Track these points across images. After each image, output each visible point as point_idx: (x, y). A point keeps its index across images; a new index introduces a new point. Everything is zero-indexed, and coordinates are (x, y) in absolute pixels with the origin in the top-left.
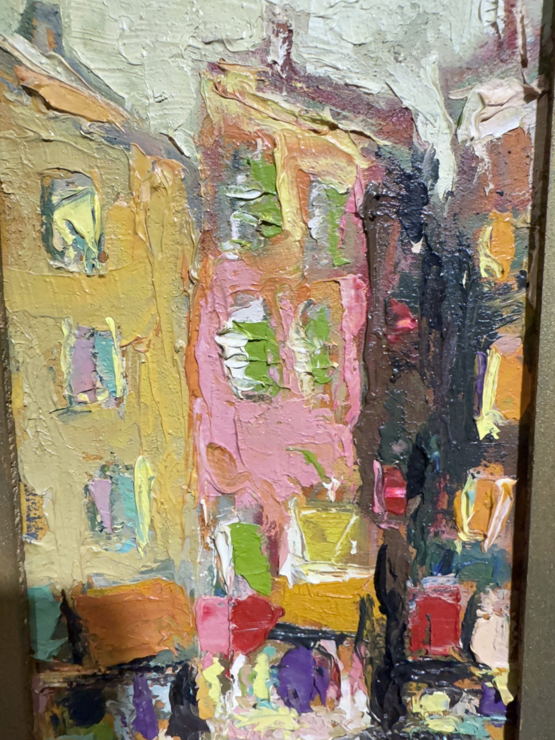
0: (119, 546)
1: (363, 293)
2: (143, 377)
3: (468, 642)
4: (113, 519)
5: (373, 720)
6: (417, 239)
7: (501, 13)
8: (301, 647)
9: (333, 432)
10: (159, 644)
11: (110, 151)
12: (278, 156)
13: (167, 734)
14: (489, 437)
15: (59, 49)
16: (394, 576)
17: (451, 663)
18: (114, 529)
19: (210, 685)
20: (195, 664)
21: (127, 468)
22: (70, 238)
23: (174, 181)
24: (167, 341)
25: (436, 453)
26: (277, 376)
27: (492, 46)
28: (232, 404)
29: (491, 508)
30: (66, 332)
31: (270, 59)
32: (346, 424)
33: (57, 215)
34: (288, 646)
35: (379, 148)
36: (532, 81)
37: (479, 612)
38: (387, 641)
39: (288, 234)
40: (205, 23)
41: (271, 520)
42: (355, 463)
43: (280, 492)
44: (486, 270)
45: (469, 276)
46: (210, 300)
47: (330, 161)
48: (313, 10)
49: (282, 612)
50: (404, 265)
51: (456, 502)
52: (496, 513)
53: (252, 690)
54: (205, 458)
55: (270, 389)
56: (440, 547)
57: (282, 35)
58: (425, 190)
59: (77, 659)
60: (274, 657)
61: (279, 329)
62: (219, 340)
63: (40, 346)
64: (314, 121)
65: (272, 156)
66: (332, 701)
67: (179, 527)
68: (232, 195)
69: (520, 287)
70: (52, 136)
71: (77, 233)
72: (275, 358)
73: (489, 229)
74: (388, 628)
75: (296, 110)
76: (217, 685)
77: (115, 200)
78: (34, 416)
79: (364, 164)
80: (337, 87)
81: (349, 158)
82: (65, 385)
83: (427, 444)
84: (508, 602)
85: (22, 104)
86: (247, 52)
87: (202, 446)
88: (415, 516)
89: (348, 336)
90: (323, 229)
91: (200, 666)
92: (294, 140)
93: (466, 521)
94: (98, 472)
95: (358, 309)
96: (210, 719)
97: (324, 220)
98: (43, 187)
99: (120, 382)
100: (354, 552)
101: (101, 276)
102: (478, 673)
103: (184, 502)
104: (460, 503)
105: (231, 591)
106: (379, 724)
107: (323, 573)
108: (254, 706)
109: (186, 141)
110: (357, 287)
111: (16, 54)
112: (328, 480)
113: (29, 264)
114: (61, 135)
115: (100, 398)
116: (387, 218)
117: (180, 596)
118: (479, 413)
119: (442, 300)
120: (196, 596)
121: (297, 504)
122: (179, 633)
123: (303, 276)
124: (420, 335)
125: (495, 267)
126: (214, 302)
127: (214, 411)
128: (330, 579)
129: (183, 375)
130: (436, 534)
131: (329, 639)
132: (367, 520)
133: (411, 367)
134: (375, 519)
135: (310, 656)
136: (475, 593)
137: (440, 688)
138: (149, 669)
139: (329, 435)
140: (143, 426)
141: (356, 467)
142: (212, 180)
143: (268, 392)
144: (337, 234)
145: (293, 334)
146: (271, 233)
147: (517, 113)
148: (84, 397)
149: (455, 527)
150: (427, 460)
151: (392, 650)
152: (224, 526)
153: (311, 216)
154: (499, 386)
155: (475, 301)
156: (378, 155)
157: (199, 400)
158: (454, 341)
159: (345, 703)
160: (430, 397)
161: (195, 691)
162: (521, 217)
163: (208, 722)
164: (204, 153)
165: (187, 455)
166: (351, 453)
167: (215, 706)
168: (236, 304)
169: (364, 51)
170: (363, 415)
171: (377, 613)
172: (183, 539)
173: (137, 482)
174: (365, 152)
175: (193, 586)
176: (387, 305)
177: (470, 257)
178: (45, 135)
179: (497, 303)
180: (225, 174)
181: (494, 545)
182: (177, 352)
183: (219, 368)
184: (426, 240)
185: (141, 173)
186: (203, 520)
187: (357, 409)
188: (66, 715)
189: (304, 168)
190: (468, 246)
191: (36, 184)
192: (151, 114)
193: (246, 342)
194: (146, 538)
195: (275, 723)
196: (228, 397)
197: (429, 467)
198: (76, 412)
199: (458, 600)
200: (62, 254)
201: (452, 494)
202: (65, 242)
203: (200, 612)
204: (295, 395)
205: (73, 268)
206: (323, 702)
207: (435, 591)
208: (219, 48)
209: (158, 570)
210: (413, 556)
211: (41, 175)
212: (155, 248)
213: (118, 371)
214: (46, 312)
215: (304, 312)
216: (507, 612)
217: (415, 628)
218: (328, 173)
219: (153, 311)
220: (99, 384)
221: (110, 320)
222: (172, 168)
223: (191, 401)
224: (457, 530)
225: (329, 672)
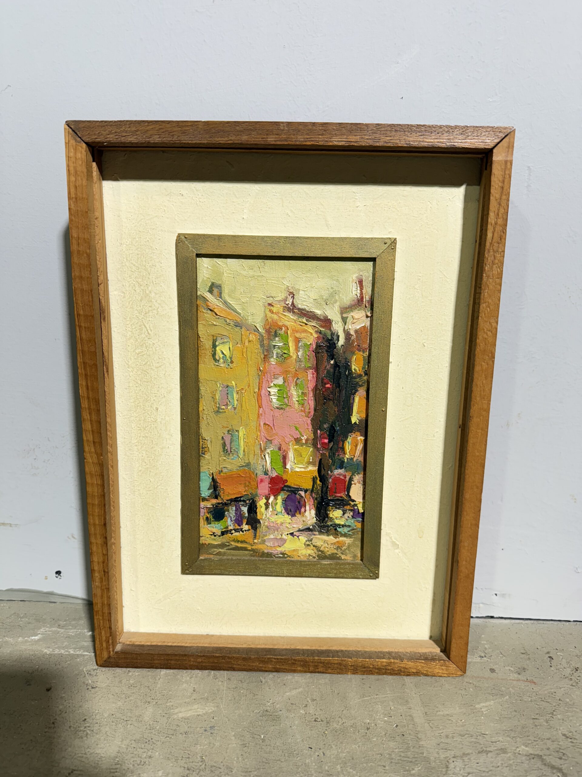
0: (232, 457)
1: (315, 376)
2: (243, 401)
3: (349, 492)
4: (231, 448)
5: (317, 520)
6: (332, 360)
7: (359, 291)
8: (293, 493)
9: (305, 420)
10: (244, 492)
11: (236, 329)
12: (289, 332)
13: (246, 524)
14: (355, 423)
15: (221, 297)
16: (324, 470)
17: (343, 500)
18: (231, 452)
19: (262, 507)
20: (257, 499)
21: (237, 431)
22: (221, 356)
23: (256, 339)
24: (252, 389)
25: (338, 428)
26: (287, 402)
27: (356, 301)
28: (272, 410)
29: (356, 446)
30: (219, 386)
31: (287, 303)
32: (309, 417)
33: (217, 348)
34: (288, 493)
35: (321, 330)
36: (368, 312)
37: (352, 482)
38: (322, 492)
39: (291, 357)
40: (267, 291)
41: (284, 449)
42: (312, 431)
43: (287, 440)
44: (355, 370)
45: (348, 371)
46: (266, 377)
47: (305, 334)
48: (301, 288)
49: (286, 481)
50: (328, 367)
51: (345, 445)
52: (358, 449)
53: (276, 508)
54: (263, 428)
55: (285, 406)
56: (340, 460)
57: (291, 296)
58: (335, 344)
59: (216, 497)
60: (283, 497)
61: (288, 386)
62: (269, 389)
63: (210, 390)
64: (300, 322)
65: (287, 332)
66: (303, 513)
67: (253, 451)
68: (274, 344)
69: (365, 375)
70: (218, 324)
71: (224, 354)
72: (287, 396)
73: (355, 357)
74: (322, 487)
75: (295, 319)
76: (264, 506)
77: (237, 344)
78: (206, 413)
79: (316, 336)
80: (308, 312)
81: (311, 334)
82: (217, 403)
83: (335, 425)
84: (362, 479)
85: (208, 313)
86: (280, 300)
87: (262, 424)
88: (331, 449)
89: (310, 389)
90: (303, 356)
91: (258, 500)
92: (294, 328)
93: (348, 451)
94: (227, 432)
95: (313, 381)
96: (261, 519)
97: (303, 353)
98: (213, 340)
99: (236, 402)
100: (311, 461)
101: (231, 368)
102: (352, 503)
103: (255, 443)
104: (346, 445)
105: (270, 473)
106: (319, 521)
107: (301, 468)
108: (276, 515)
109: (260, 327)
110: (313, 374)
111: (207, 298)
112: (303, 436)
113: (208, 364)
114: (221, 324)
115: (229, 408)
116: (323, 352)
117: (252, 475)
118: (352, 415)
119: (340, 378)
120: (258, 475)
121: (292, 444)
122: (251, 488)
123: (296, 370)
124: (333, 390)
125: (357, 368)
126: (267, 377)
127: (266, 413)
128: (303, 470)
129: (256, 400)
130: (338, 455)
131: (302, 491)
132: (315, 450)
133: (330, 400)
134: (318, 450)
135: (295, 497)
136: (351, 476)
137: (339, 509)
138: (241, 501)
139: (304, 421)
140: (242, 417)
141: (312, 432)
142: (268, 339)
143: (284, 407)
144: (307, 357)
145: (292, 388)
146: (286, 356)
147: (364, 322)
148: (223, 407)
149: (345, 453)
150: (335, 430)
151: (323, 495)
152: (268, 451)
153: (299, 351)
154: (358, 406)
155: (351, 379)
156: (320, 333)
157: (261, 409)
158: (344, 392)
159: (307, 513)
160: (336, 410)
161: (256, 508)
162: (365, 354)
163: (260, 520)
164: (266, 331)
165: (257, 427)
166: (310, 427)
167: (263, 514)
168: (274, 378)
169: (316, 301)
170: (314, 415)
171: (318, 482)
172: (254, 455)
173: (240, 436)
174: (316, 332)
175: (257, 472)
176: (323, 379)
177: (349, 365)
178: (215, 323)
179: (358, 380)
180: (272, 338)
181: (357, 459)
182: (255, 393)
183: (268, 399)
184: (335, 360)
185: (246, 336)
186: (261, 449)
187: (312, 413)
188: (211, 517)
189: (297, 336)
190: (348, 362)
191: (211, 338)
192: (249, 318)
193: (277, 391)
194: (242, 455)
195: (283, 520)
196: (271, 408)
197: (336, 433)
198: (220, 412)
199: (345, 478)
200: (219, 361)
201: (343, 442)
202: (220, 357)
203: (259, 481)
204: (292, 408)
205: (222, 365)
206: (300, 513)
207: (338, 475)
208: (272, 299)
209: (245, 466)
210: (331, 463)
211: (213, 336)
212: (249, 360)
213: (235, 399)
214: (212, 379)
215: (296, 381)
216: (362, 482)
217: (331, 487)
218: (304, 338)
219: (248, 380)
220: (228, 403)
221: (233, 382)
222: (255, 335)
223: (259, 409)
224: (345, 454)
225: (302, 503)
